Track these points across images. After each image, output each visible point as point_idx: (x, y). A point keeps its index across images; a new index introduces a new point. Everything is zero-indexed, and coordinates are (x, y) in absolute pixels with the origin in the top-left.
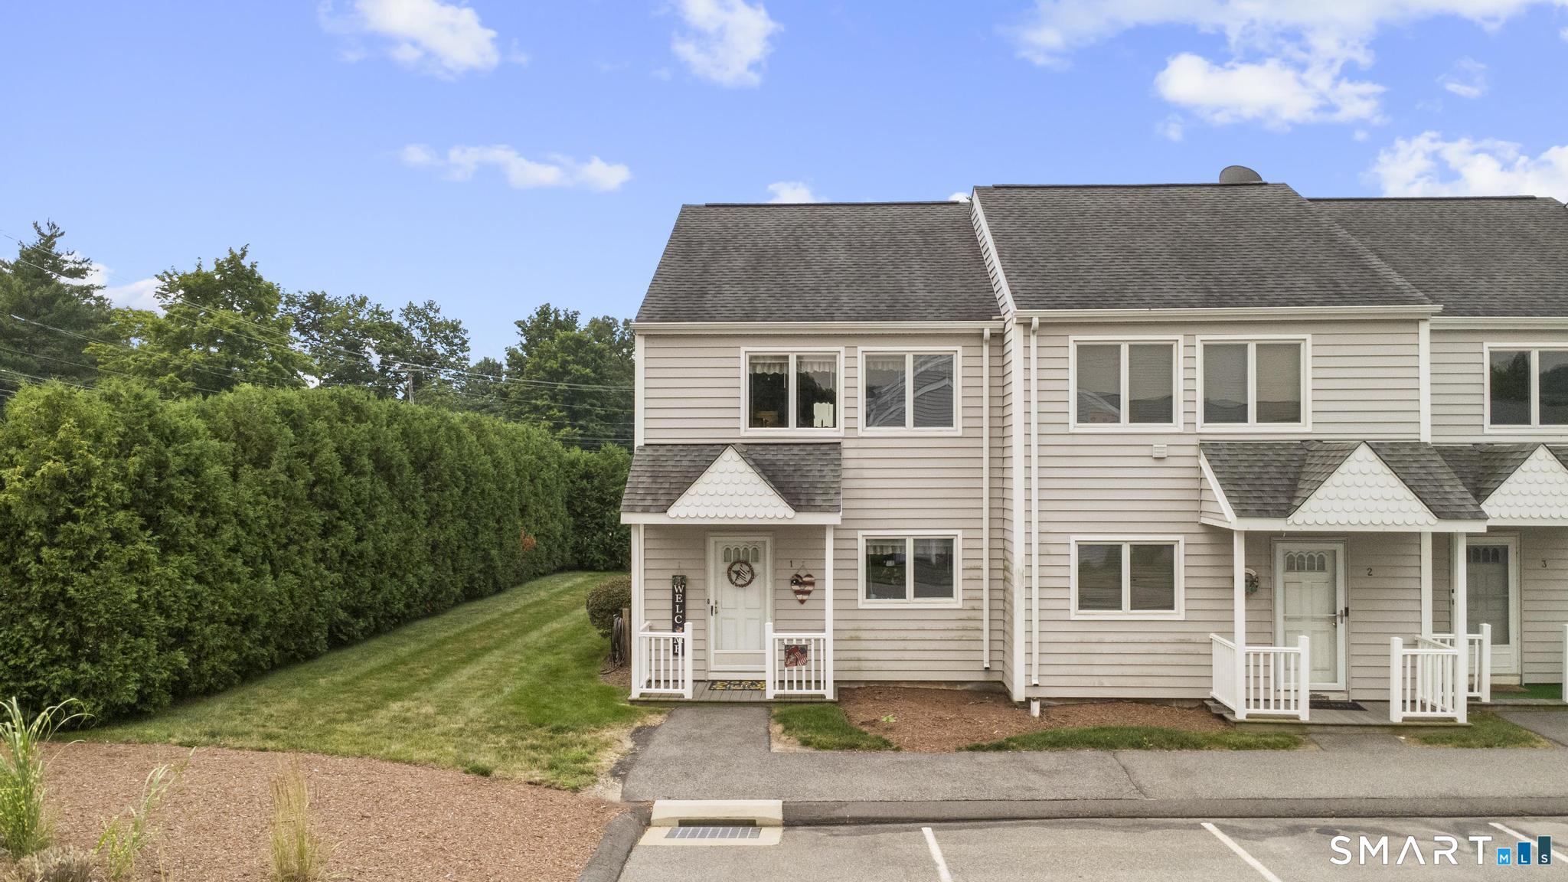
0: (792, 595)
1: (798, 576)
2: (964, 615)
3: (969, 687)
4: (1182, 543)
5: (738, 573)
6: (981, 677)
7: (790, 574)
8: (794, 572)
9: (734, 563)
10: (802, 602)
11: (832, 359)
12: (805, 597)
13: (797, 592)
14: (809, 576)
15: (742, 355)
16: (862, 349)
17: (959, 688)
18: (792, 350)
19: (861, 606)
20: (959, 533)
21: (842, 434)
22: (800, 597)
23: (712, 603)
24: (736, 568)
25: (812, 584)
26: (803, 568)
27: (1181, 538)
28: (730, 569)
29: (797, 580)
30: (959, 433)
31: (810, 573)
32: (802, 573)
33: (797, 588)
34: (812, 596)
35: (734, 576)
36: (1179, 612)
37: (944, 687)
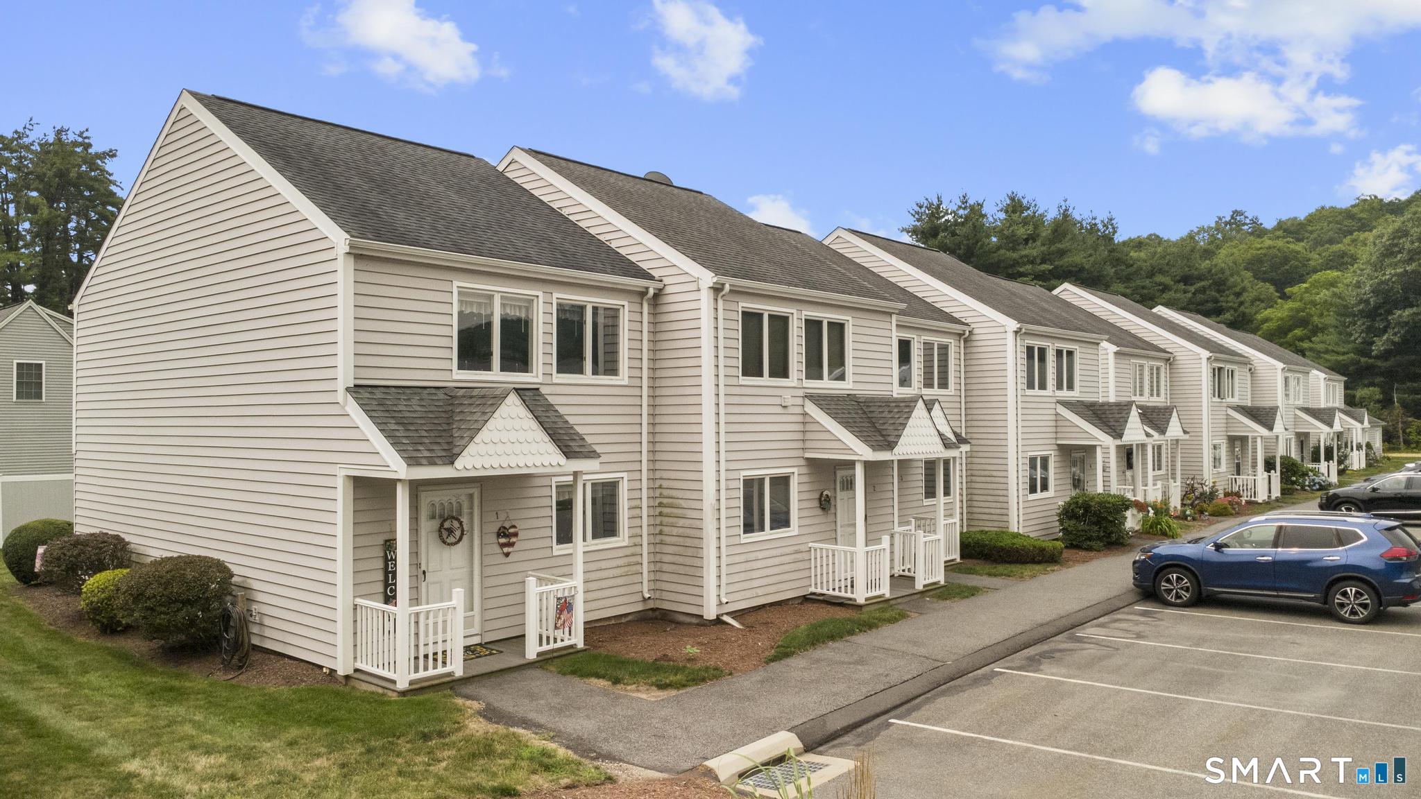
0: (498, 550)
1: (505, 528)
2: (628, 551)
3: (630, 618)
4: (796, 474)
5: (448, 530)
6: (640, 607)
7: (495, 529)
8: (499, 525)
9: (445, 520)
10: (507, 555)
11: (529, 302)
12: (510, 549)
13: (502, 545)
14: (514, 527)
15: (455, 291)
16: (560, 295)
17: (624, 620)
18: (498, 289)
19: (556, 553)
20: (625, 475)
21: (540, 380)
22: (506, 550)
23: (423, 568)
24: (447, 525)
25: (516, 535)
26: (507, 518)
27: (795, 470)
28: (442, 525)
29: (502, 533)
30: (626, 382)
31: (514, 524)
32: (507, 525)
33: (503, 540)
34: (516, 547)
35: (445, 534)
36: (794, 529)
37: (613, 622)
